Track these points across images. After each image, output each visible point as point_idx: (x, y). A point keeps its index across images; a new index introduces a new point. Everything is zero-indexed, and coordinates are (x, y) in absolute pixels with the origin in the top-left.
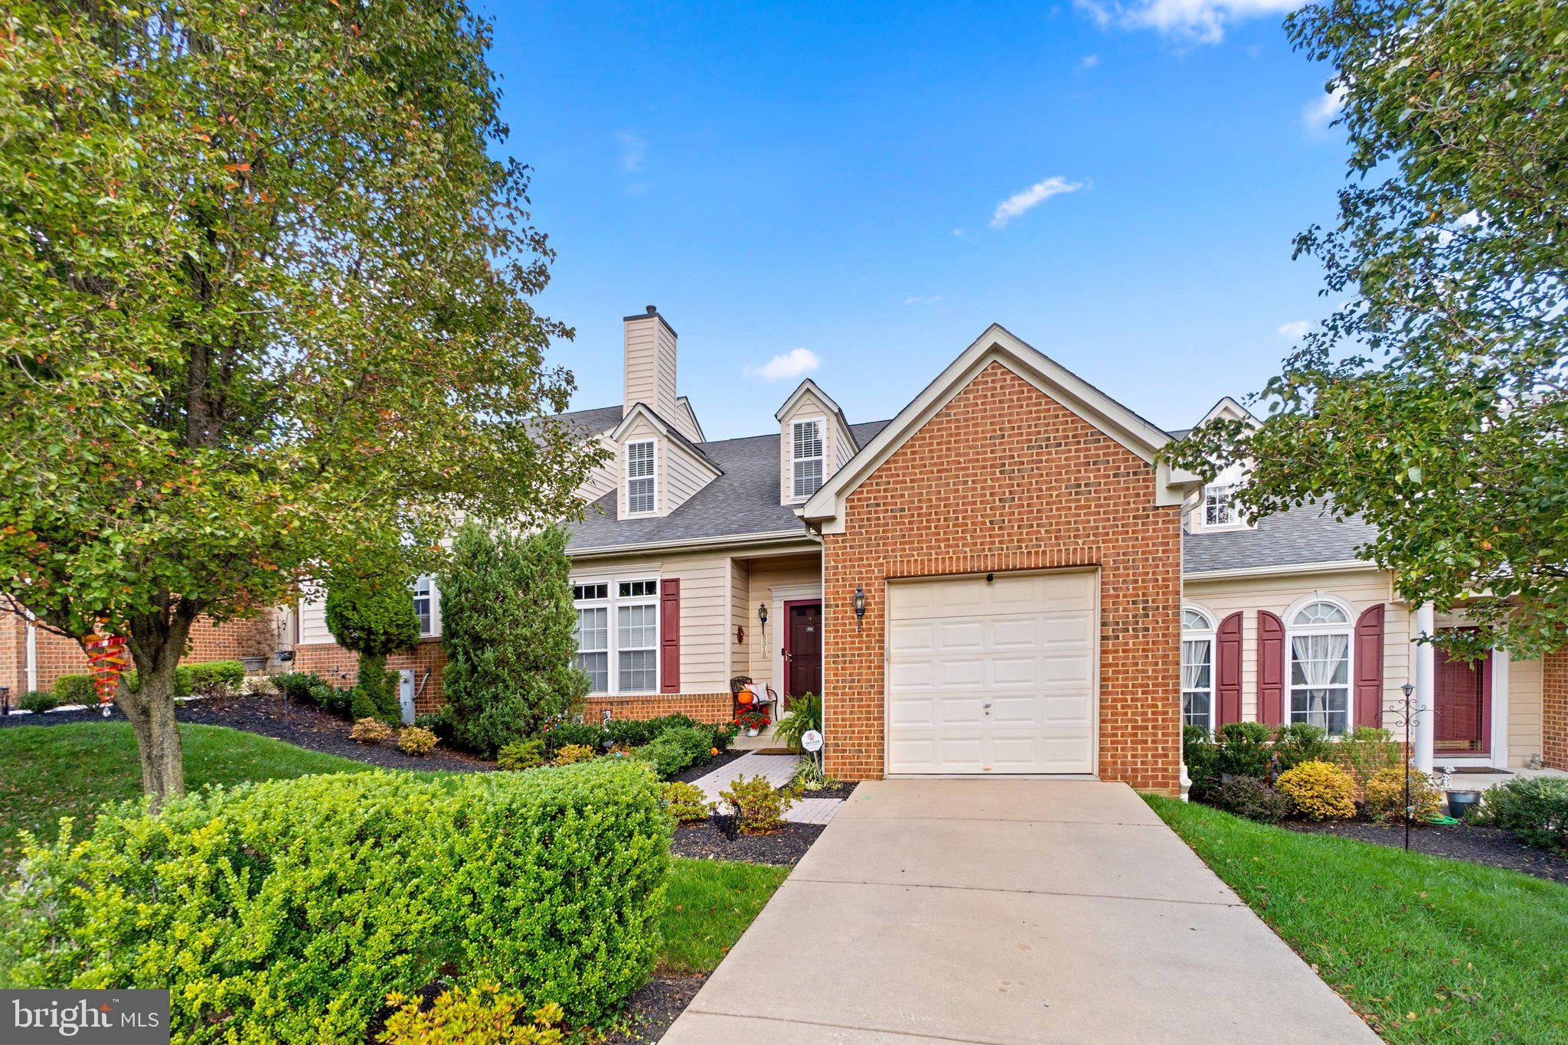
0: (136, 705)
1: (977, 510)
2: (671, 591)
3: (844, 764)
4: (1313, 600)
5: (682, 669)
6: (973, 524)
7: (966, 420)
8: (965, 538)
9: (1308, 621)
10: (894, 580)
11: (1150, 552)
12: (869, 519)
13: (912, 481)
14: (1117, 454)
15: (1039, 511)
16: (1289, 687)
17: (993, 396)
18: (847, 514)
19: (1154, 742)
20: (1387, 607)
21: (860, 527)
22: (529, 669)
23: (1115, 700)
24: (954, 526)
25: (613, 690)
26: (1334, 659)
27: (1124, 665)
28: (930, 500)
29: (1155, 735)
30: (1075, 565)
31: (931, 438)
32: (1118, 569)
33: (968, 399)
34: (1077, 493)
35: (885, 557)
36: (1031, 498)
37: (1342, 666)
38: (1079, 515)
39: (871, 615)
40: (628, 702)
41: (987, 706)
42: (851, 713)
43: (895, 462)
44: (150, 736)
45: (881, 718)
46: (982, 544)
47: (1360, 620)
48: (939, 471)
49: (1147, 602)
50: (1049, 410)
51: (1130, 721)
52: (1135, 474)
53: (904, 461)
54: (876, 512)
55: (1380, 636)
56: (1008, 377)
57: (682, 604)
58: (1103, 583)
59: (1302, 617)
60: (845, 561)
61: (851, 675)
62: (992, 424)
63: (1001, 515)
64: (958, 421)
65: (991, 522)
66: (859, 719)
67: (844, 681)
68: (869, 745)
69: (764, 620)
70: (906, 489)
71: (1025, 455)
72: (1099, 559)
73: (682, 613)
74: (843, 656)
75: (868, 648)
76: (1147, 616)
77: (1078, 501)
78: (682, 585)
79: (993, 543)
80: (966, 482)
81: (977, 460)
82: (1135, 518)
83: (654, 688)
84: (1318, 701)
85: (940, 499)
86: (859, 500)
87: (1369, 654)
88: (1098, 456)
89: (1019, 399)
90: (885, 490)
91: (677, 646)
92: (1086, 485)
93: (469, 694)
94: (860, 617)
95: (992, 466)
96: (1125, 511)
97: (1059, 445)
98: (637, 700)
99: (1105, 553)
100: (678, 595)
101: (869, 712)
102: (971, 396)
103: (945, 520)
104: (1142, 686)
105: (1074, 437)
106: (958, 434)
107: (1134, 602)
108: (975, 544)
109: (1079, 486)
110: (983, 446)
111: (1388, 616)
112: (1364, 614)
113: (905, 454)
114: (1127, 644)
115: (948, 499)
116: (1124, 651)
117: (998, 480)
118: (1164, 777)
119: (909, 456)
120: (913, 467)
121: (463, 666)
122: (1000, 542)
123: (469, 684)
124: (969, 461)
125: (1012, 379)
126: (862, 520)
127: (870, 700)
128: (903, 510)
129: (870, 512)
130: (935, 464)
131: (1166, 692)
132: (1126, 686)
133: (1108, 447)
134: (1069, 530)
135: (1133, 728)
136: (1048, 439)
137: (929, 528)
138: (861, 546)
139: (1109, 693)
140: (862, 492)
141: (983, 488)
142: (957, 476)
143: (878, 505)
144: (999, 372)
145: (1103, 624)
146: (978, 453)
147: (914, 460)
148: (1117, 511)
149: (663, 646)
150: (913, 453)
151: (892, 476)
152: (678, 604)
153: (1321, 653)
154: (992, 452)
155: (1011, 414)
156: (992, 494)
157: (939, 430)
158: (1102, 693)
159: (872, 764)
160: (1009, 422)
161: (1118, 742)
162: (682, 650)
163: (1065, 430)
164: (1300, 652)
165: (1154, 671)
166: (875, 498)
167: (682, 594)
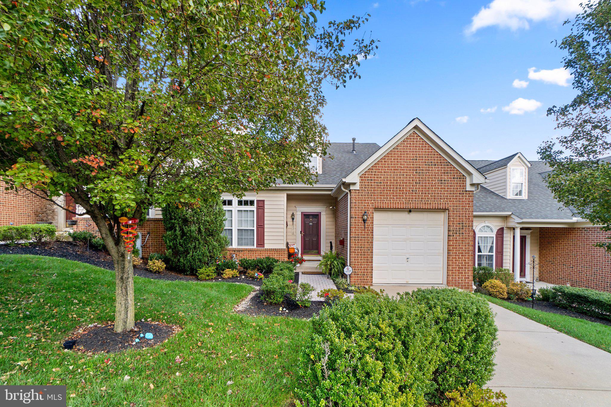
0: (118, 252)
1: (408, 186)
2: (261, 205)
3: (358, 279)
4: (484, 225)
5: (266, 238)
6: (406, 191)
7: (404, 152)
8: (403, 196)
9: (482, 231)
10: (378, 209)
11: (464, 206)
12: (368, 185)
13: (384, 172)
14: (454, 171)
15: (428, 188)
16: (477, 254)
17: (413, 144)
18: (360, 182)
19: (465, 273)
20: (505, 228)
21: (365, 188)
22: (209, 236)
23: (453, 258)
24: (399, 191)
25: (235, 245)
26: (489, 245)
27: (456, 246)
28: (391, 180)
29: (465, 271)
30: (440, 209)
31: (391, 157)
32: (454, 211)
33: (404, 144)
34: (441, 183)
35: (374, 200)
36: (426, 183)
37: (492, 247)
38: (441, 191)
39: (369, 222)
40: (242, 251)
41: (408, 259)
42: (361, 260)
43: (378, 164)
44: (124, 268)
45: (372, 262)
46: (409, 198)
47: (497, 232)
48: (394, 170)
49: (463, 224)
50: (432, 152)
51: (457, 265)
52: (460, 178)
53: (381, 164)
54: (371, 183)
55: (503, 238)
56: (418, 138)
57: (266, 211)
58: (449, 216)
59: (481, 230)
60: (359, 200)
61: (361, 245)
62: (413, 154)
63: (416, 188)
64: (401, 152)
65: (412, 191)
66: (364, 262)
67: (358, 247)
68: (368, 272)
69: (293, 219)
70: (382, 175)
71: (424, 167)
72: (448, 207)
73: (266, 214)
74: (358, 237)
75: (367, 235)
76: (463, 229)
77: (441, 186)
78: (266, 203)
79: (413, 198)
80: (403, 175)
81: (408, 167)
82: (460, 194)
83: (254, 245)
84: (485, 258)
85: (394, 180)
86: (365, 177)
87: (499, 244)
88: (448, 170)
89: (422, 147)
90: (374, 175)
91: (264, 228)
92: (444, 181)
93: (181, 245)
94: (364, 223)
95: (413, 170)
96: (456, 191)
97: (435, 165)
98: (246, 250)
99: (450, 205)
100: (264, 207)
101: (367, 260)
102: (406, 143)
103: (396, 188)
104: (461, 253)
105: (440, 163)
106: (401, 157)
107: (459, 224)
108: (406, 198)
109: (442, 181)
110: (410, 162)
111: (505, 231)
112: (498, 230)
113: (382, 162)
114: (456, 238)
115: (397, 180)
116: (456, 241)
117: (415, 175)
118: (468, 285)
119: (383, 163)
120: (385, 167)
121: (178, 232)
122: (415, 198)
123: (181, 241)
124: (405, 167)
125: (420, 139)
126: (366, 185)
127: (368, 255)
128: (381, 183)
129: (369, 183)
130: (392, 167)
131: (469, 255)
132: (456, 253)
133: (451, 168)
134: (438, 196)
135: (459, 268)
136: (432, 162)
137: (390, 191)
138: (365, 195)
139: (451, 255)
140: (365, 175)
141: (410, 178)
142: (401, 172)
143: (372, 180)
144: (415, 135)
145: (449, 231)
146: (408, 165)
147: (385, 164)
148: (454, 191)
149: (257, 228)
150: (385, 162)
151: (377, 169)
152: (264, 211)
153: (486, 242)
154: (413, 165)
155: (419, 152)
156: (413, 180)
157: (394, 154)
158: (448, 255)
159: (368, 280)
160: (419, 154)
161: (453, 273)
162: (266, 230)
163: (437, 160)
164: (480, 242)
165: (465, 248)
166: (371, 177)
167: (266, 207)
